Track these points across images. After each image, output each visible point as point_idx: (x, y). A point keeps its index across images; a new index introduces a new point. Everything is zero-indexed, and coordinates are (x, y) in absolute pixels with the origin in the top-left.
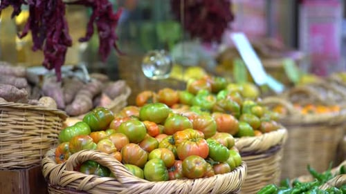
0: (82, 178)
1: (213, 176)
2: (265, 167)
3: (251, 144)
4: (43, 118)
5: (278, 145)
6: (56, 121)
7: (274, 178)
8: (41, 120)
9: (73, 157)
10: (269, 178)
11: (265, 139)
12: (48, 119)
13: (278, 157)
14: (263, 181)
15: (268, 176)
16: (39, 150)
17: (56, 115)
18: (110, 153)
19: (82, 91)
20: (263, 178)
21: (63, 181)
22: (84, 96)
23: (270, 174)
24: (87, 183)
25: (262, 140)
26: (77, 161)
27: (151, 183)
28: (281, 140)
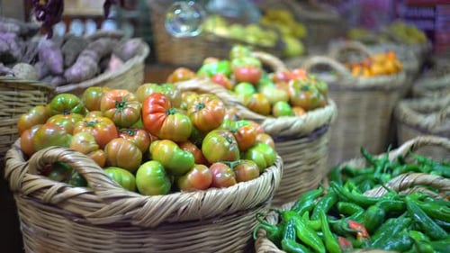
0: (49, 187)
1: (233, 185)
2: (308, 154)
3: (292, 125)
4: (15, 93)
5: (325, 125)
6: (36, 96)
7: (318, 166)
8: (12, 96)
9: (37, 156)
10: (313, 166)
11: (308, 119)
12: (22, 94)
13: (325, 140)
14: (305, 171)
15: (310, 164)
16: (10, 135)
17: (36, 88)
18: (88, 152)
19: (86, 52)
20: (305, 167)
21: (25, 187)
22: (87, 58)
23: (313, 162)
24: (55, 194)
25: (305, 121)
26: (42, 163)
27: (143, 198)
28: (330, 120)
